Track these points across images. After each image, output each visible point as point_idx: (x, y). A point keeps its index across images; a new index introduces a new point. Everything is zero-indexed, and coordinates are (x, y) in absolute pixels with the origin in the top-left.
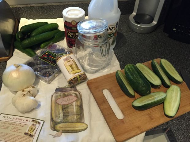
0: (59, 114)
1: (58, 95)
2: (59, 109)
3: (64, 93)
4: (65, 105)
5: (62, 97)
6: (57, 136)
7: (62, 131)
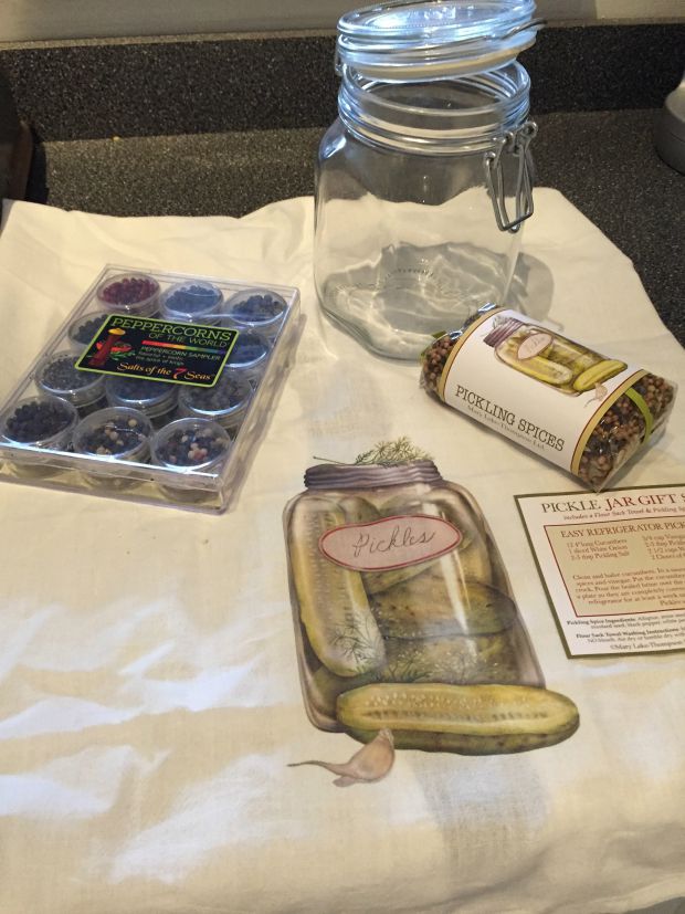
0: (352, 625)
1: (326, 506)
2: (348, 597)
3: (366, 496)
4: (381, 572)
5: (354, 518)
6: (362, 774)
7: (391, 738)
